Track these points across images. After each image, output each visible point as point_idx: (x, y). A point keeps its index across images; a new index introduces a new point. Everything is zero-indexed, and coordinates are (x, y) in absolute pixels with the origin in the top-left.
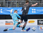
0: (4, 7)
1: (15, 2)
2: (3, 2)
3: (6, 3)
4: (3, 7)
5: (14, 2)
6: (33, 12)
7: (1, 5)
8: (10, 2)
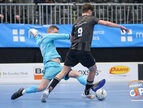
0: (31, 23)
1: (66, 7)
2: (26, 7)
3: (38, 10)
4: (26, 23)
5: (62, 7)
6: (123, 39)
7: (21, 16)
8: (49, 6)
